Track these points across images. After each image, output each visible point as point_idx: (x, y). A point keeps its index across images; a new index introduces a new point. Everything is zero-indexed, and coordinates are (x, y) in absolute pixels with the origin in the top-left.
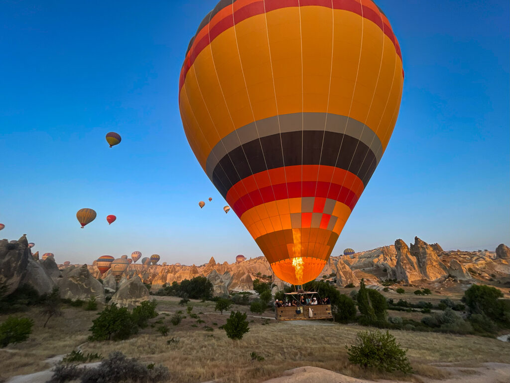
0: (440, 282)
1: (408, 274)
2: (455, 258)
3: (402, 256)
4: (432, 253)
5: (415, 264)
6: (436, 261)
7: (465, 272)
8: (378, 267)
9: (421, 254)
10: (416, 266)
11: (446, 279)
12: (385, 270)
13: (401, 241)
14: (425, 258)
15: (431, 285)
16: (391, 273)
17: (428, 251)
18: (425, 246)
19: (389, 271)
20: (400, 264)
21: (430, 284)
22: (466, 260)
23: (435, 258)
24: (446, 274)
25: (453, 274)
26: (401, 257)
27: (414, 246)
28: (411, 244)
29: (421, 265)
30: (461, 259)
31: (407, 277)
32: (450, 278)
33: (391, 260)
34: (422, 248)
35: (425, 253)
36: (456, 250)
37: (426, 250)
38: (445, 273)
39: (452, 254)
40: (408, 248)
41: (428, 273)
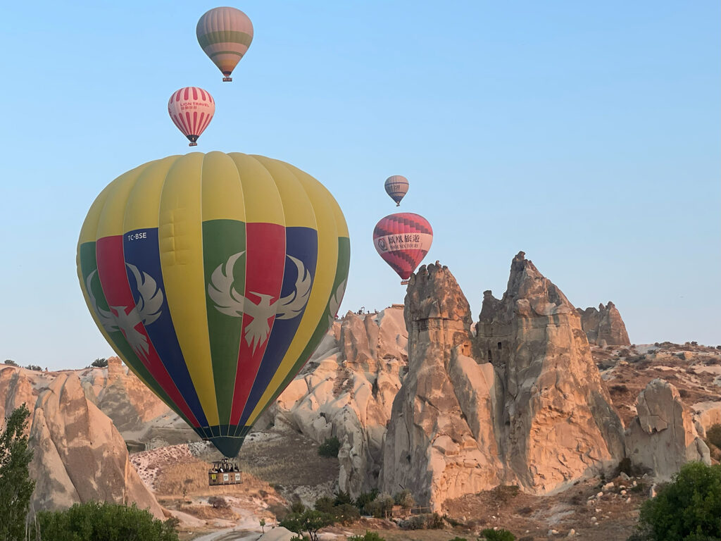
0: (576, 499)
1: (437, 463)
2: (670, 378)
3: (431, 360)
4: (576, 345)
5: (481, 403)
6: (583, 391)
7: (689, 441)
8: (296, 427)
9: (524, 354)
10: (483, 415)
11: (604, 481)
12: (331, 448)
13: (440, 276)
14: (534, 371)
15: (533, 518)
16: (358, 462)
17: (559, 336)
18: (549, 307)
19: (352, 451)
20: (411, 409)
21: (527, 511)
22: (713, 388)
23: (578, 370)
24: (609, 459)
25: (640, 457)
26: (425, 369)
27: (502, 305)
28: (488, 294)
29: (511, 412)
30: (692, 383)
31: (429, 476)
32: (623, 476)
33: (375, 388)
34: (536, 315)
35: (541, 347)
36: (682, 343)
37: (552, 327)
38: (605, 451)
39: (660, 355)
40: (467, 319)
41: (533, 453)
